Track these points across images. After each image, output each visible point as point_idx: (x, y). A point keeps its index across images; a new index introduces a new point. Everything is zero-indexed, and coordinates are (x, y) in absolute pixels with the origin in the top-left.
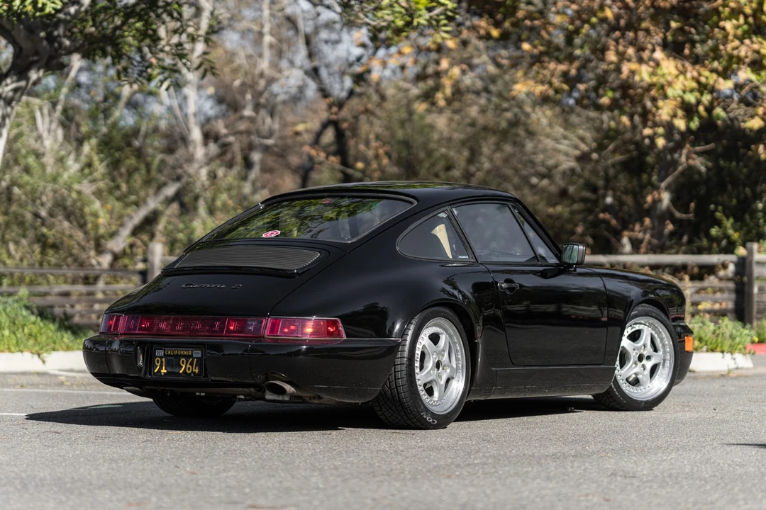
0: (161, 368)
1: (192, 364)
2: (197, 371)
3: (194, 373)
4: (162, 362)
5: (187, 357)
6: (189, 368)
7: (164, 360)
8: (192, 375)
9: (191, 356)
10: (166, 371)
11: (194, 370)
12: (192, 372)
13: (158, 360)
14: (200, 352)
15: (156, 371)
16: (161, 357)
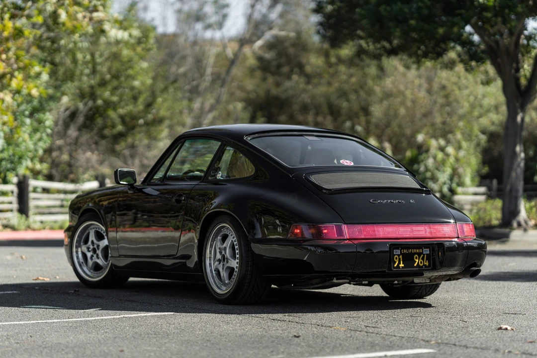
0: (399, 263)
1: (423, 259)
2: (427, 264)
3: (425, 265)
4: (400, 259)
5: (419, 254)
6: (421, 263)
7: (401, 257)
8: (424, 267)
9: (422, 253)
10: (403, 265)
11: (425, 263)
12: (424, 265)
13: (396, 258)
14: (428, 250)
15: (395, 265)
16: (399, 255)
